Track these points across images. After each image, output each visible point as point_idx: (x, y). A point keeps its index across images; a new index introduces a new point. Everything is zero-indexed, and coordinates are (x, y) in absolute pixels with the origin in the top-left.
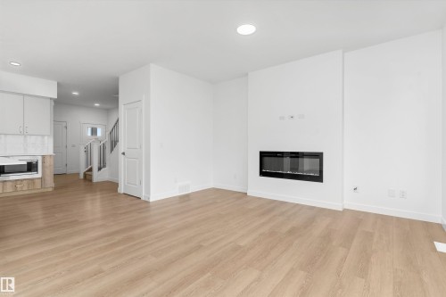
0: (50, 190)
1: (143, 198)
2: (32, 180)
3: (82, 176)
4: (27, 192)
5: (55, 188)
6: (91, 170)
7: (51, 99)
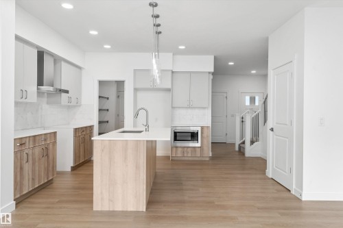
0: (208, 159)
1: (293, 192)
2: (194, 147)
3: (237, 149)
4: (190, 159)
5: (213, 158)
6: (244, 143)
7: (209, 73)
